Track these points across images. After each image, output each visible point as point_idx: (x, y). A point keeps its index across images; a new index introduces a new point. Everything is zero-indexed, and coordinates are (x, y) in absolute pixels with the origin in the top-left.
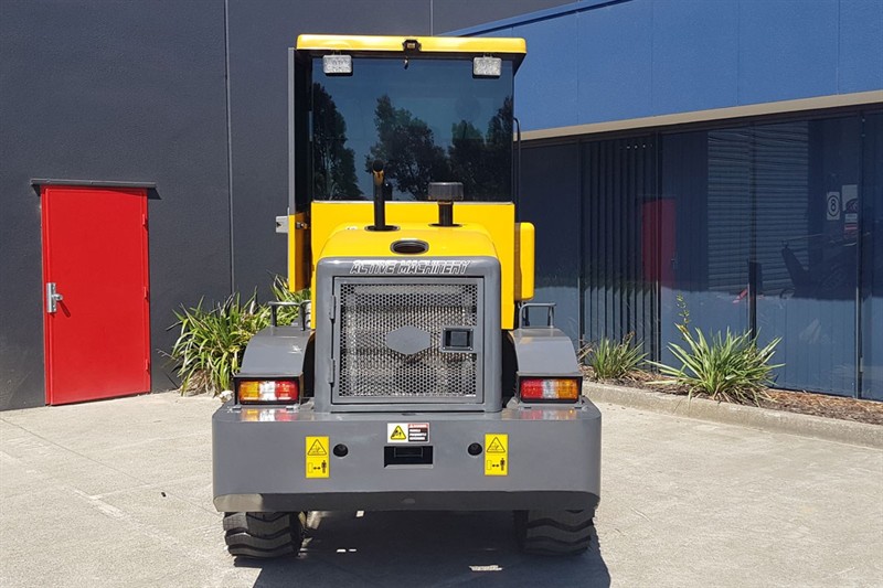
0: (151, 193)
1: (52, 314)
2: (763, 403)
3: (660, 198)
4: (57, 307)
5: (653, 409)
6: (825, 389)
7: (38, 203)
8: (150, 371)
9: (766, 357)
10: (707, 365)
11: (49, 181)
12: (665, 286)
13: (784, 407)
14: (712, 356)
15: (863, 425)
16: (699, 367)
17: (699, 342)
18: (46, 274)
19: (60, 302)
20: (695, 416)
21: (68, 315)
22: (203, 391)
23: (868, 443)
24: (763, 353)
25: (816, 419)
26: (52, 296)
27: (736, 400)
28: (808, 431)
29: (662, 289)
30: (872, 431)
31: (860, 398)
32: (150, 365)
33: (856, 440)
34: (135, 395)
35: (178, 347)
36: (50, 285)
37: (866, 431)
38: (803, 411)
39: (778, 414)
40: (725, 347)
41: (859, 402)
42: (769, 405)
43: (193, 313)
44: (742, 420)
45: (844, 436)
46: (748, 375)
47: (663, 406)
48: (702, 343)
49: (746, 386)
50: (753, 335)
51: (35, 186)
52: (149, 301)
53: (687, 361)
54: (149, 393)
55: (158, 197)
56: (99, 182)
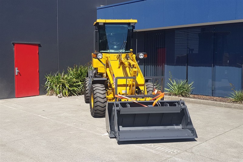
0: (39, 45)
1: (17, 75)
2: (189, 97)
3: (164, 47)
6: (204, 94)
7: (13, 48)
8: (39, 90)
9: (190, 86)
10: (176, 88)
11: (16, 42)
13: (194, 98)
14: (177, 86)
15: (213, 101)
16: (174, 88)
17: (174, 83)
18: (15, 65)
19: (19, 72)
21: (21, 76)
22: (52, 95)
23: (214, 106)
24: (190, 85)
25: (202, 100)
26: (17, 71)
27: (183, 96)
28: (200, 103)
30: (215, 103)
31: (213, 96)
32: (39, 88)
33: (211, 105)
34: (36, 96)
35: (47, 84)
36: (16, 68)
37: (213, 103)
38: (199, 99)
39: (193, 99)
40: (180, 84)
41: (212, 97)
42: (190, 98)
43: (49, 76)
45: (209, 104)
46: (186, 91)
49: (185, 93)
50: (187, 81)
51: (13, 43)
52: (39, 72)
53: (171, 87)
54: (39, 95)
55: (41, 47)
56: (27, 43)
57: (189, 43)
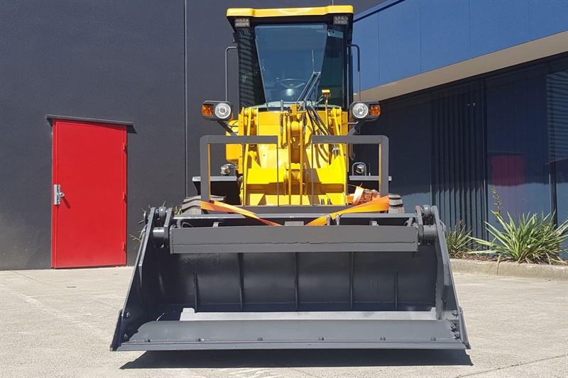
0: (130, 129)
1: (57, 206)
2: (554, 263)
4: (61, 201)
5: (472, 272)
7: (50, 131)
8: (126, 249)
11: (59, 117)
12: (491, 184)
14: (518, 232)
17: (509, 224)
18: (54, 177)
19: (63, 198)
20: (502, 274)
21: (69, 207)
26: (57, 194)
27: (535, 261)
29: (489, 186)
32: (126, 246)
34: (115, 266)
36: (56, 186)
44: (536, 275)
47: (479, 269)
48: (512, 224)
49: (542, 251)
51: (49, 119)
52: (126, 202)
53: (497, 235)
54: (125, 266)
55: (134, 132)
56: (93, 119)
57: (555, 120)
